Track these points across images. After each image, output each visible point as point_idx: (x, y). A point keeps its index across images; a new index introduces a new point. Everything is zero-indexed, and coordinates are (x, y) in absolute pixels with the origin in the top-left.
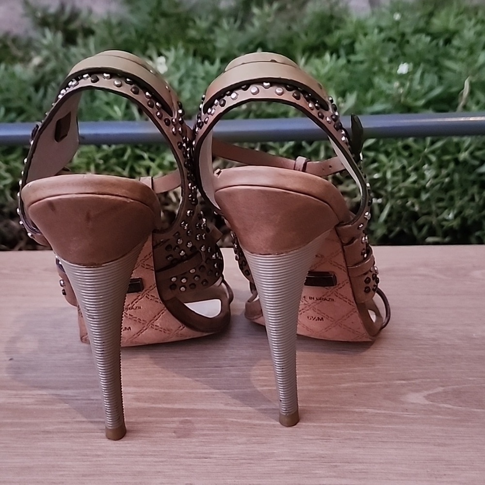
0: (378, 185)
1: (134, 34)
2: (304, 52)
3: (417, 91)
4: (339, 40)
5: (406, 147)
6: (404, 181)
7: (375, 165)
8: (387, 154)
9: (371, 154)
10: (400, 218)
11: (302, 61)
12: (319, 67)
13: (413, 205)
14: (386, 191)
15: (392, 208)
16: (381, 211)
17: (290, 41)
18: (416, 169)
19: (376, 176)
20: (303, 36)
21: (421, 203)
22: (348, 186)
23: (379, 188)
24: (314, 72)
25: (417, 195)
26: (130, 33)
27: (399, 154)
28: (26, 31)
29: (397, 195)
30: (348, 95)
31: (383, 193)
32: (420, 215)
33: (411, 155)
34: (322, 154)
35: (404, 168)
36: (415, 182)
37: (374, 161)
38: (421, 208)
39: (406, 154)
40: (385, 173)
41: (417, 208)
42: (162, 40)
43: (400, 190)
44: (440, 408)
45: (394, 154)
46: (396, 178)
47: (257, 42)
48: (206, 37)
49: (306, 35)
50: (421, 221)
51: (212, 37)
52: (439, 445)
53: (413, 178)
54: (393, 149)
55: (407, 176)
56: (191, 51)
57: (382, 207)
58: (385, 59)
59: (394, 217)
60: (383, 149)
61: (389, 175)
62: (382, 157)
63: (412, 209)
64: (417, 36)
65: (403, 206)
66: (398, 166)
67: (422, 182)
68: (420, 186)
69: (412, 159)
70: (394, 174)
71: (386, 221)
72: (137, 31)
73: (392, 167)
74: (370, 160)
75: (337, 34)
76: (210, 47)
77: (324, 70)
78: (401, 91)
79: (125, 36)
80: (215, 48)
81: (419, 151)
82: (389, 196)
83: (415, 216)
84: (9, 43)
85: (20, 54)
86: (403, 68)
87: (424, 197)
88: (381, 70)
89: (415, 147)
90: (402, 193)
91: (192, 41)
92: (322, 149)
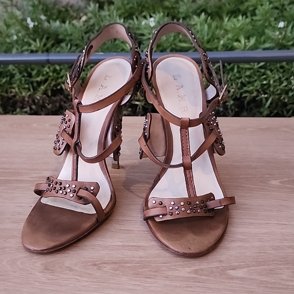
0: (266, 87)
1: (135, 4)
2: (227, 14)
3: (289, 37)
4: (248, 8)
5: (282, 67)
6: (280, 85)
7: (265, 76)
8: (271, 71)
9: (263, 71)
10: (277, 105)
11: (226, 19)
12: (236, 23)
13: (284, 99)
14: (270, 91)
15: (273, 100)
16: (267, 101)
17: (220, 8)
18: (287, 79)
19: (265, 82)
20: (227, 5)
21: (289, 98)
22: (249, 87)
23: (266, 89)
24: (233, 26)
25: (287, 93)
26: (134, 4)
27: (278, 71)
28: (78, 2)
29: (276, 93)
30: (251, 38)
31: (268, 92)
32: (288, 104)
33: (284, 71)
34: (236, 70)
35: (280, 78)
36: (286, 86)
37: (264, 74)
38: (288, 100)
39: (282, 71)
40: (269, 81)
41: (286, 100)
42: (151, 8)
43: (277, 90)
44: (286, 186)
45: (275, 71)
46: (275, 84)
47: (202, 8)
48: (174, 6)
49: (229, 4)
50: (289, 107)
51: (177, 6)
52: (283, 200)
53: (285, 84)
54: (275, 68)
55: (282, 83)
56: (166, 14)
57: (267, 99)
58: (272, 19)
59: (274, 105)
60: (269, 68)
61: (272, 82)
62: (269, 72)
63: (283, 101)
64: (291, 6)
65: (279, 99)
66: (277, 77)
67: (290, 86)
68: (289, 88)
69: (285, 74)
70: (274, 82)
71: (269, 107)
72: (137, 3)
73: (273, 78)
74: (262, 74)
75: (246, 4)
76: (176, 11)
77: (238, 25)
78: (280, 37)
79: (131, 5)
80: (179, 12)
81: (289, 69)
82: (271, 94)
83: (285, 105)
84: (69, 9)
85: (75, 15)
86: (281, 25)
87: (291, 94)
88: (270, 25)
89: (287, 67)
90: (279, 92)
91: (167, 8)
92: (236, 67)
